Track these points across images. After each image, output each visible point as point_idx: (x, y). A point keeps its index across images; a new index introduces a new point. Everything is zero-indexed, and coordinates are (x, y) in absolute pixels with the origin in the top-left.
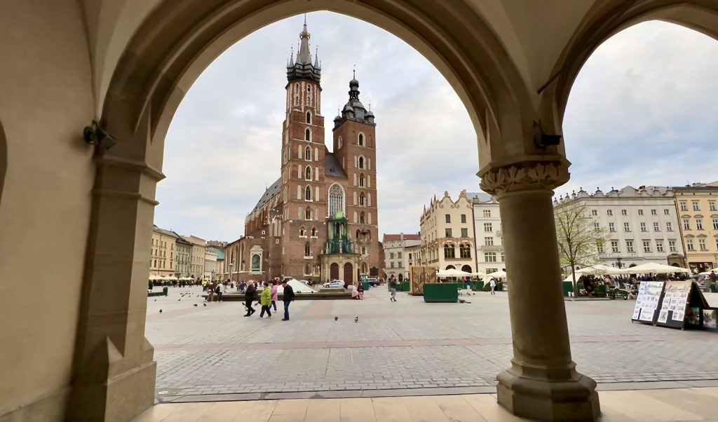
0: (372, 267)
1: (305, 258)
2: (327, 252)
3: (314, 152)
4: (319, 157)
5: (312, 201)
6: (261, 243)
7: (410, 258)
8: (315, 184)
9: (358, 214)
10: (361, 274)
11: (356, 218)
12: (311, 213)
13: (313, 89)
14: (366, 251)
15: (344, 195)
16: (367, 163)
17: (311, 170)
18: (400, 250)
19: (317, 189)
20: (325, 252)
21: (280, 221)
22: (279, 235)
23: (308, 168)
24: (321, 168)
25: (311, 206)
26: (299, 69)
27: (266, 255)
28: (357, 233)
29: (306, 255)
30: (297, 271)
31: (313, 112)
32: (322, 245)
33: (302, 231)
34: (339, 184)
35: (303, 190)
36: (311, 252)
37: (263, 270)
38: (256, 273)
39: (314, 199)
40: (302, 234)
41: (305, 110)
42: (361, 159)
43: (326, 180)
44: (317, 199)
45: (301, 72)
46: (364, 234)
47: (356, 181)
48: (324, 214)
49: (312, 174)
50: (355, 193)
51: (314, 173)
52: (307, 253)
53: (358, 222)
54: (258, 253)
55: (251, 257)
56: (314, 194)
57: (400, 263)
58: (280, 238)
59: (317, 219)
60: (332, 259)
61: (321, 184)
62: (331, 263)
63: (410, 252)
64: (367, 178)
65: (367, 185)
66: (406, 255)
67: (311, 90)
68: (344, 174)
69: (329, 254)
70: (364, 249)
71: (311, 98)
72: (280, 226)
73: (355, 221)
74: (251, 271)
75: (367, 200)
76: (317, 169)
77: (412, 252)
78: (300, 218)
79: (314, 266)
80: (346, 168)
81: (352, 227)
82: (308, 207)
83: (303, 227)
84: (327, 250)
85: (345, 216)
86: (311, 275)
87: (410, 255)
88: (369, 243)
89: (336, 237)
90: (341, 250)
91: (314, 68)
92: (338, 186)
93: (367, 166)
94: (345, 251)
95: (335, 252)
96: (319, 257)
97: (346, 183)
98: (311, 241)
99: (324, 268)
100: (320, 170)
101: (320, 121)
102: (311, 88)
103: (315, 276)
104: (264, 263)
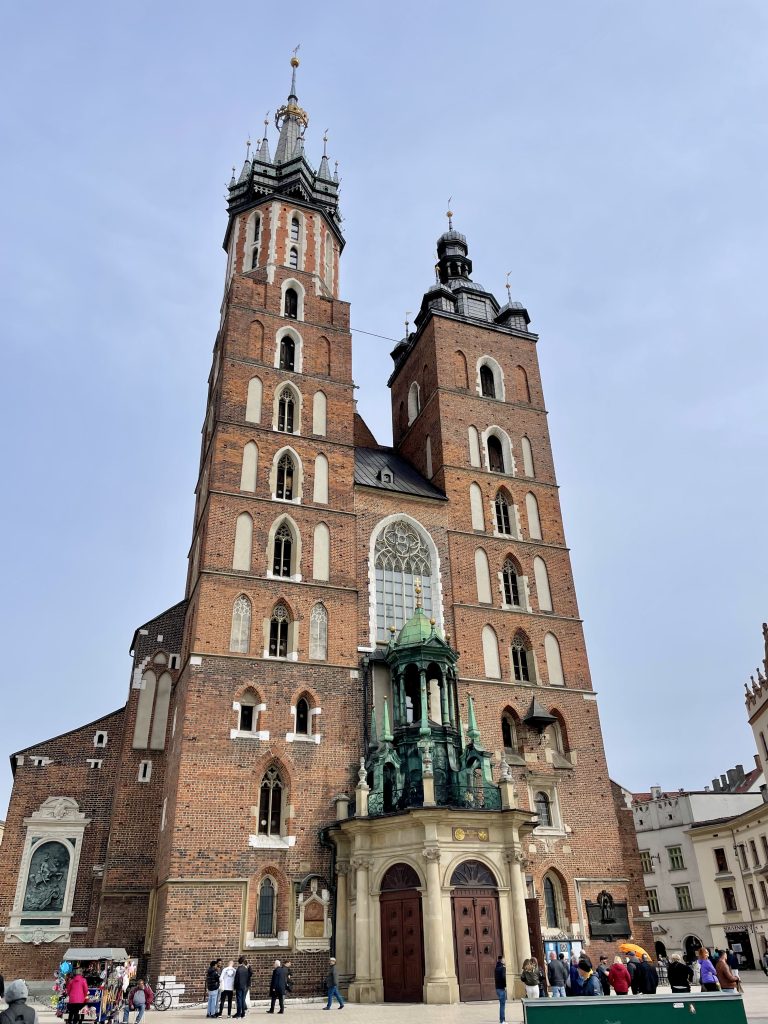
0: (593, 895)
1: (257, 841)
2: (363, 810)
3: (309, 406)
4: (328, 422)
5: (297, 578)
6: (81, 787)
7: (722, 866)
8: (313, 513)
9: (500, 641)
10: (547, 932)
11: (491, 656)
12: (295, 629)
13: (310, 226)
14: (556, 811)
15: (437, 562)
16: (518, 455)
17: (300, 466)
18: (676, 836)
19: (321, 535)
20: (352, 806)
21: (166, 682)
22: (158, 743)
23: (287, 458)
24: (338, 458)
25: (295, 601)
26: (264, 175)
27: (95, 843)
28: (504, 721)
29: (263, 830)
30: (210, 919)
31: (310, 287)
32: (340, 778)
33: (247, 713)
34: (412, 520)
35: (259, 536)
36: (289, 811)
37: (74, 921)
38: (37, 935)
39: (308, 572)
40: (246, 724)
41: (279, 278)
42: (495, 444)
43: (359, 504)
44: (321, 573)
45: (271, 182)
46: (536, 724)
47: (479, 513)
48: (350, 631)
49: (300, 477)
50: (480, 559)
51: (310, 476)
52: (272, 816)
53: (503, 671)
54: (60, 835)
55: (28, 851)
56: (309, 549)
57: (682, 891)
58: (158, 755)
59: (317, 654)
60: (388, 839)
61: (335, 514)
62: (381, 865)
63: (718, 844)
64: (522, 503)
65: (525, 530)
66: (702, 856)
67: (304, 231)
68: (433, 489)
69: (372, 817)
70: (544, 800)
71: (303, 247)
72: (164, 703)
73: (492, 670)
74: (15, 925)
75: (532, 585)
76: (321, 465)
77: (726, 844)
78: (238, 648)
79: (303, 888)
80: (439, 467)
81: (479, 693)
82: (282, 602)
83: (251, 691)
84: (363, 795)
85: (442, 635)
86: (284, 940)
87: (720, 854)
88: (563, 770)
89: (406, 737)
90: (429, 788)
91: (315, 180)
92: (406, 527)
93: (520, 464)
94: (450, 798)
95: (401, 802)
96: (329, 840)
97: (443, 518)
98: (288, 758)
99: (351, 898)
100: (331, 467)
101: (335, 320)
102: (304, 220)
103: (301, 946)
104: (87, 882)
